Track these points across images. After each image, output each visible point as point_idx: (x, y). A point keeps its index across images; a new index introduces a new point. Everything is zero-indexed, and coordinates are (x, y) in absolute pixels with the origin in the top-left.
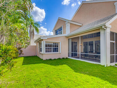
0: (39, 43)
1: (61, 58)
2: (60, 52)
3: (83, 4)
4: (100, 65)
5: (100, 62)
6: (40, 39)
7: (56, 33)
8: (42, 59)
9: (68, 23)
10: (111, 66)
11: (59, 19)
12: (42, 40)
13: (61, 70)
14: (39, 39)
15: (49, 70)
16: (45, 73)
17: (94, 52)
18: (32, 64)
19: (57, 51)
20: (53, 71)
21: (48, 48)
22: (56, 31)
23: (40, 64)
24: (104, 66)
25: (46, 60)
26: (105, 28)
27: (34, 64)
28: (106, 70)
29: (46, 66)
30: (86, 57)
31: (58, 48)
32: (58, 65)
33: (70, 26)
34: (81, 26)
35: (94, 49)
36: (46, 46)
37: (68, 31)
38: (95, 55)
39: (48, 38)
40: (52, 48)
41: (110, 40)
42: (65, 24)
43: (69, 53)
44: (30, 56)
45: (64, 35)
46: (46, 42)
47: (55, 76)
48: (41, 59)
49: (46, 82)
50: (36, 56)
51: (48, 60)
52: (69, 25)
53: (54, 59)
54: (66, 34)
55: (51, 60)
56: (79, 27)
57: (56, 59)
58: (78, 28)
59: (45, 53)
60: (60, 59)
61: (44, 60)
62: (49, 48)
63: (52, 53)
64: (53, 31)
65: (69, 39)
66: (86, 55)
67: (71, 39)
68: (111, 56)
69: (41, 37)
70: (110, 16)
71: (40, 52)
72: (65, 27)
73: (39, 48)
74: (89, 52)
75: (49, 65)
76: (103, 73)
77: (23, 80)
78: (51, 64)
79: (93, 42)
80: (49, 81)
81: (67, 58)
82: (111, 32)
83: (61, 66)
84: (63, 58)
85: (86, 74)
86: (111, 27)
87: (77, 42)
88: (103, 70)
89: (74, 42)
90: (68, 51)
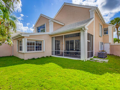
0: (17, 41)
1: (45, 56)
2: (44, 51)
3: (65, 5)
4: (80, 60)
5: (80, 58)
6: (20, 36)
7: (38, 30)
8: (23, 59)
9: (52, 21)
10: (88, 60)
11: (41, 16)
12: (23, 37)
13: (48, 69)
14: (18, 36)
15: (35, 70)
16: (33, 73)
17: (74, 50)
18: (11, 65)
19: (41, 50)
20: (40, 71)
21: (30, 47)
22: (38, 28)
23: (22, 65)
24: (84, 61)
25: (28, 59)
26: (84, 30)
27: (13, 65)
28: (86, 64)
29: (31, 66)
30: (68, 55)
31: (42, 46)
32: (44, 64)
33: (54, 25)
34: (63, 26)
35: (74, 47)
36: (28, 44)
37: (51, 30)
38: (75, 52)
39: (30, 36)
40: (35, 46)
41: (88, 40)
42: (49, 22)
43: (52, 51)
44: (4, 56)
45: (48, 33)
46: (28, 40)
47: (45, 75)
48: (21, 59)
49: (38, 82)
50: (13, 56)
51: (30, 59)
52: (53, 23)
53: (37, 58)
54: (49, 32)
55: (34, 59)
56: (62, 26)
57: (40, 57)
58: (61, 28)
59: (27, 52)
60: (43, 57)
61: (26, 60)
62: (32, 47)
63: (35, 51)
64: (35, 27)
65: (52, 37)
66: (68, 53)
67: (55, 38)
68: (88, 52)
69: (21, 34)
70: (87, 20)
71: (20, 51)
72: (48, 25)
73: (17, 47)
74: (70, 50)
75: (34, 65)
76: (84, 66)
77: (7, 84)
78: (36, 64)
79: (73, 41)
80: (41, 80)
81: (51, 56)
82: (88, 33)
83: (47, 64)
84: (47, 57)
85: (72, 69)
86: (88, 29)
87: (59, 41)
88: (84, 64)
89: (57, 41)
90: (52, 50)
